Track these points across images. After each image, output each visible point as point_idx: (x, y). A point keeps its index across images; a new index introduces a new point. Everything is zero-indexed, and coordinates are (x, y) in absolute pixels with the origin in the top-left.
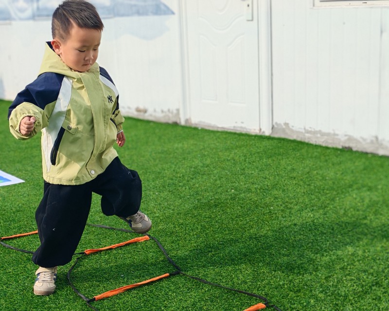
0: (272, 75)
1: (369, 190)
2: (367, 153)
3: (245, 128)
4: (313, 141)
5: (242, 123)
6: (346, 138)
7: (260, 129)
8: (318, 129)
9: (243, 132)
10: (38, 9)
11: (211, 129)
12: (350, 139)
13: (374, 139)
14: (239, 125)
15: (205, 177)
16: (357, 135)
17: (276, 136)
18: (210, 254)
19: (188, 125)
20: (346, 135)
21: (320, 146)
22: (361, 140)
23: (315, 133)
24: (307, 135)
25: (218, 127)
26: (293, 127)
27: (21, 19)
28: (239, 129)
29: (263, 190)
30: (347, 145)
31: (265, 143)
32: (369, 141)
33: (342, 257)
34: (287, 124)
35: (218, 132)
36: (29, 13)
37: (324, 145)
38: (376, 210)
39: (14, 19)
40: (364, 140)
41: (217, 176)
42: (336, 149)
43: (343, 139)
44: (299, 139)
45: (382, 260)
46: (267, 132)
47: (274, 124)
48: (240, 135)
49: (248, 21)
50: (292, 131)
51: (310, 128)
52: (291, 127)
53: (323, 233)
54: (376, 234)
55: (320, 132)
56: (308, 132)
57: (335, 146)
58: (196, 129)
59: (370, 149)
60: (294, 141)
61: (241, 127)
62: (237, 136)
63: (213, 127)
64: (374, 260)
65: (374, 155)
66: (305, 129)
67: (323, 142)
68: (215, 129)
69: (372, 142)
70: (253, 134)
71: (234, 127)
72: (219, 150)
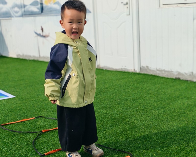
0: (140, 42)
1: (187, 99)
2: (188, 81)
3: (127, 69)
4: (161, 75)
5: (125, 66)
6: (177, 73)
7: (134, 70)
8: (163, 69)
9: (126, 71)
10: (24, 11)
11: (110, 70)
12: (179, 73)
13: (191, 74)
14: (124, 67)
15: (105, 93)
16: (182, 72)
17: (142, 73)
18: (105, 132)
19: (99, 68)
20: (177, 72)
21: (164, 78)
22: (185, 74)
23: (161, 71)
24: (158, 72)
25: (113, 69)
26: (151, 68)
27: (16, 17)
28: (124, 70)
29: (134, 99)
30: (178, 77)
31: (137, 76)
32: (188, 75)
33: (171, 132)
34: (147, 67)
35: (113, 71)
36: (20, 13)
37: (166, 77)
38: (190, 109)
39: (13, 17)
40: (186, 74)
41: (111, 93)
42: (173, 79)
43: (176, 74)
44: (154, 74)
45: (191, 134)
46: (138, 71)
47: (141, 66)
48: (124, 72)
49: (127, 15)
50: (150, 70)
51: (159, 68)
52: (149, 68)
53: (162, 121)
54: (189, 121)
55: (164, 70)
56: (158, 70)
57: (171, 77)
58: (102, 70)
59: (189, 79)
60: (151, 75)
61: (125, 69)
62: (122, 73)
63: (111, 69)
64: (188, 134)
65: (191, 82)
66: (156, 69)
67: (166, 76)
68: (112, 70)
69: (190, 75)
70: (131, 72)
71: (122, 69)
72: (113, 80)
